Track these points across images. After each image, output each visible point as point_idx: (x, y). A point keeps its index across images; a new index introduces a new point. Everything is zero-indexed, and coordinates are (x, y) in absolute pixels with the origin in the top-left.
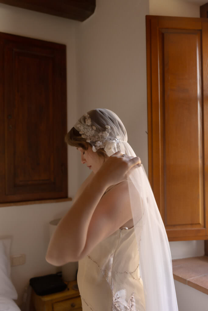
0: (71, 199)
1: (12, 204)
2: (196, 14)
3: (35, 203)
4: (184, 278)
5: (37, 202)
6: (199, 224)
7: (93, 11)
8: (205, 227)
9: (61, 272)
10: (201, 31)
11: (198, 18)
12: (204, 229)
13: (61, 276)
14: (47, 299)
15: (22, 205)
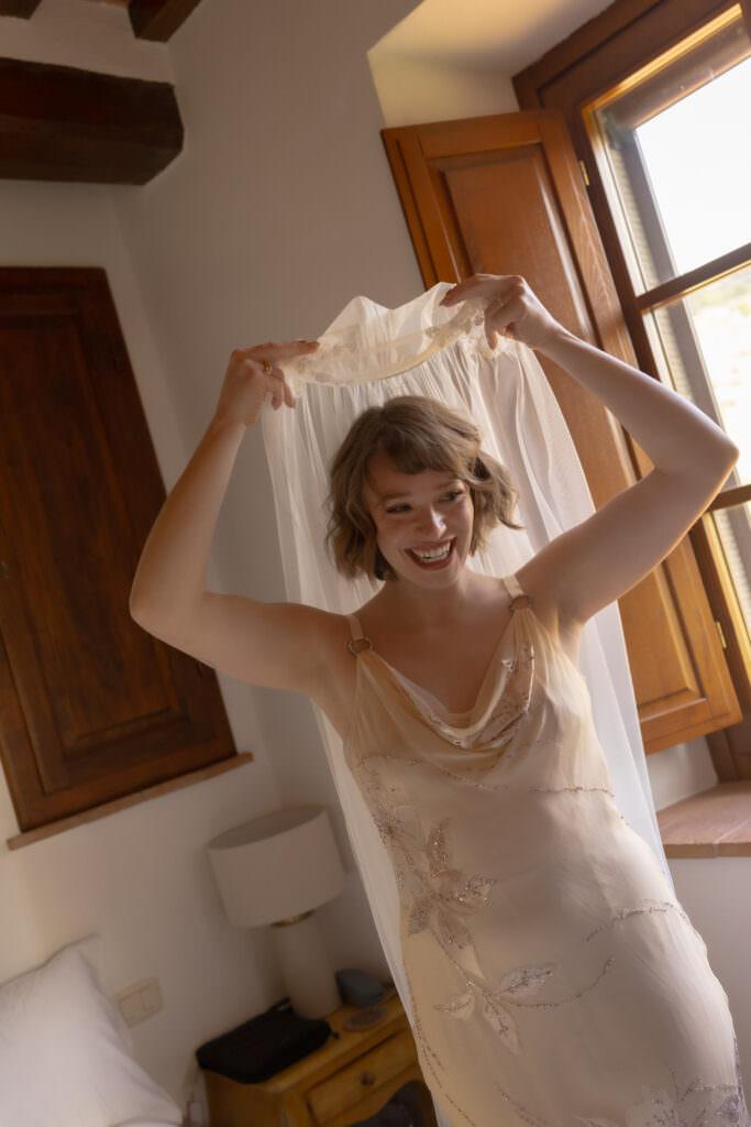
0: (248, 757)
1: (74, 819)
2: (506, 103)
3: (144, 799)
4: (704, 842)
5: (147, 792)
6: (686, 690)
7: (177, 145)
8: (703, 694)
9: (287, 1000)
10: (541, 146)
11: (515, 114)
12: (703, 700)
13: (290, 1010)
14: (283, 1083)
15: (106, 814)
